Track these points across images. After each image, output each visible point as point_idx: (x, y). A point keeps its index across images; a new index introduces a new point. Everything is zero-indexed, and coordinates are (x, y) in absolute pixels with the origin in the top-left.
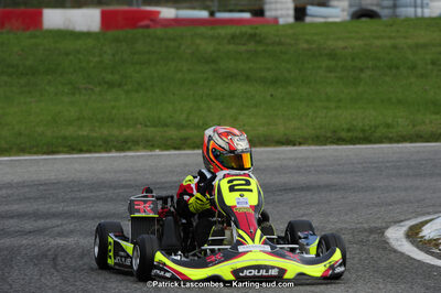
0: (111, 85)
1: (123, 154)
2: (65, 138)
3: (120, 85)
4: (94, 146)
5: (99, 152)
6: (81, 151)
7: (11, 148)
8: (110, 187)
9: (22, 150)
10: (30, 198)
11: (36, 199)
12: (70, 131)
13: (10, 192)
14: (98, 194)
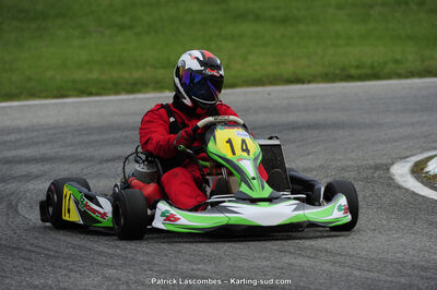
0: (122, 27)
1: (132, 96)
2: (74, 82)
3: (130, 28)
4: (104, 89)
5: (109, 95)
6: (90, 94)
7: (21, 93)
8: (119, 130)
9: (33, 95)
10: (38, 143)
11: (44, 143)
12: (79, 75)
13: (18, 136)
14: (107, 136)
